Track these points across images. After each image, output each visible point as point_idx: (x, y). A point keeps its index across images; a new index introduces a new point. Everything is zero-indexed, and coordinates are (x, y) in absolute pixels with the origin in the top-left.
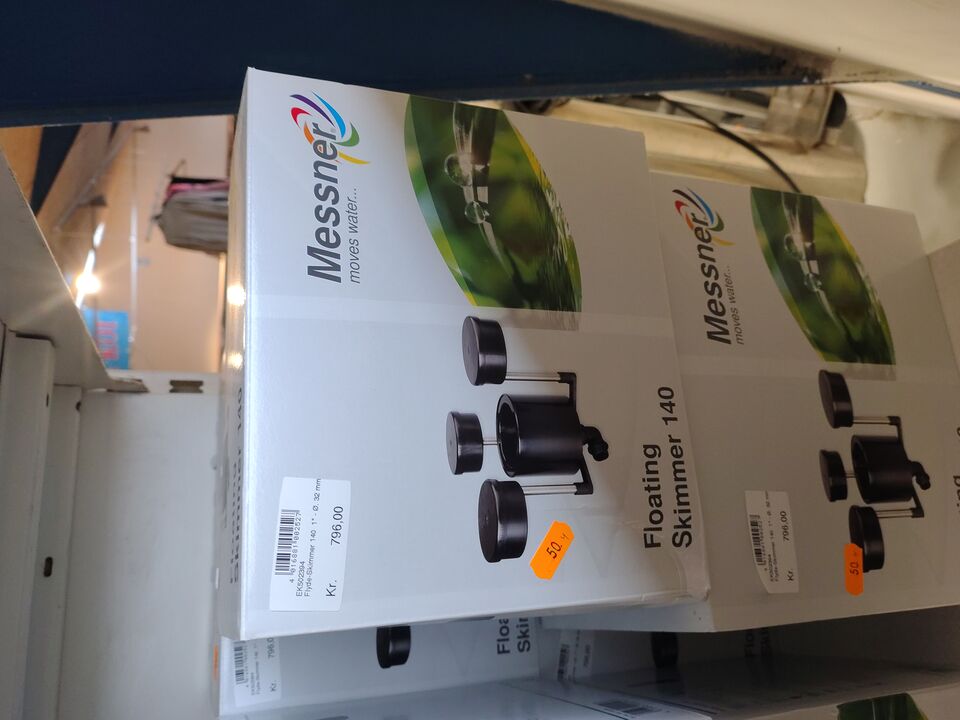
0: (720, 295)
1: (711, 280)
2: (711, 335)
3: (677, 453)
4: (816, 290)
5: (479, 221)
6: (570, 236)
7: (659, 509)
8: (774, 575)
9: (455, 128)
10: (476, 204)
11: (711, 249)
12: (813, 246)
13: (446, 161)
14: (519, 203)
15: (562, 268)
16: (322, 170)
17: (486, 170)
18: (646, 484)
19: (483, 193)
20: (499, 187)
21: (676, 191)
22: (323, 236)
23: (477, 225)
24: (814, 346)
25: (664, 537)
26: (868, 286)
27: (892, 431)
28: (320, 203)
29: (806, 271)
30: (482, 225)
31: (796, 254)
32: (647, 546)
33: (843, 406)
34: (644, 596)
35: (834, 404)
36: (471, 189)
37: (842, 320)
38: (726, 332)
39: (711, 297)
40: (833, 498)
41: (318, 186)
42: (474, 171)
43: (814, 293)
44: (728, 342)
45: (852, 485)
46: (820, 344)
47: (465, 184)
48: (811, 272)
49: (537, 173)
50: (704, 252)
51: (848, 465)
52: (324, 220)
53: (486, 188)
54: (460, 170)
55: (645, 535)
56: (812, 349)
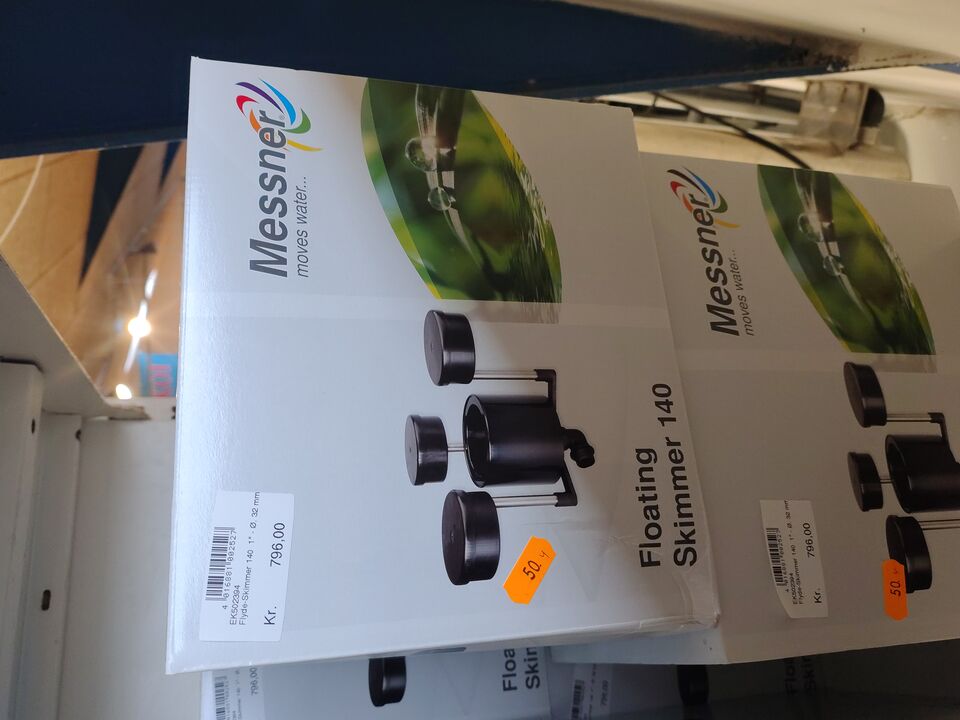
0: (725, 282)
1: (714, 266)
2: (715, 326)
3: (677, 459)
4: (837, 273)
5: (444, 208)
6: (548, 222)
7: (655, 521)
8: (797, 597)
9: (418, 111)
10: (440, 190)
11: (713, 233)
12: (831, 226)
13: (407, 145)
14: (489, 188)
15: (539, 256)
16: (269, 159)
17: (452, 154)
18: (640, 493)
19: (449, 179)
20: (467, 172)
21: (671, 171)
22: (268, 228)
23: (441, 213)
24: (836, 336)
25: (664, 553)
26: (899, 269)
27: (934, 430)
28: (266, 193)
29: (824, 253)
30: (447, 211)
31: (813, 235)
32: (644, 564)
33: (874, 402)
34: (641, 622)
35: (864, 400)
36: (436, 173)
37: (869, 307)
38: (733, 322)
39: (715, 285)
40: (866, 507)
41: (264, 176)
42: (439, 155)
43: (835, 278)
44: (736, 333)
45: (889, 491)
46: (844, 333)
47: (428, 169)
48: (830, 254)
49: (510, 155)
50: (705, 235)
51: (883, 468)
52: (270, 210)
53: (452, 173)
54: (423, 155)
55: (641, 552)
56: (836, 339)
